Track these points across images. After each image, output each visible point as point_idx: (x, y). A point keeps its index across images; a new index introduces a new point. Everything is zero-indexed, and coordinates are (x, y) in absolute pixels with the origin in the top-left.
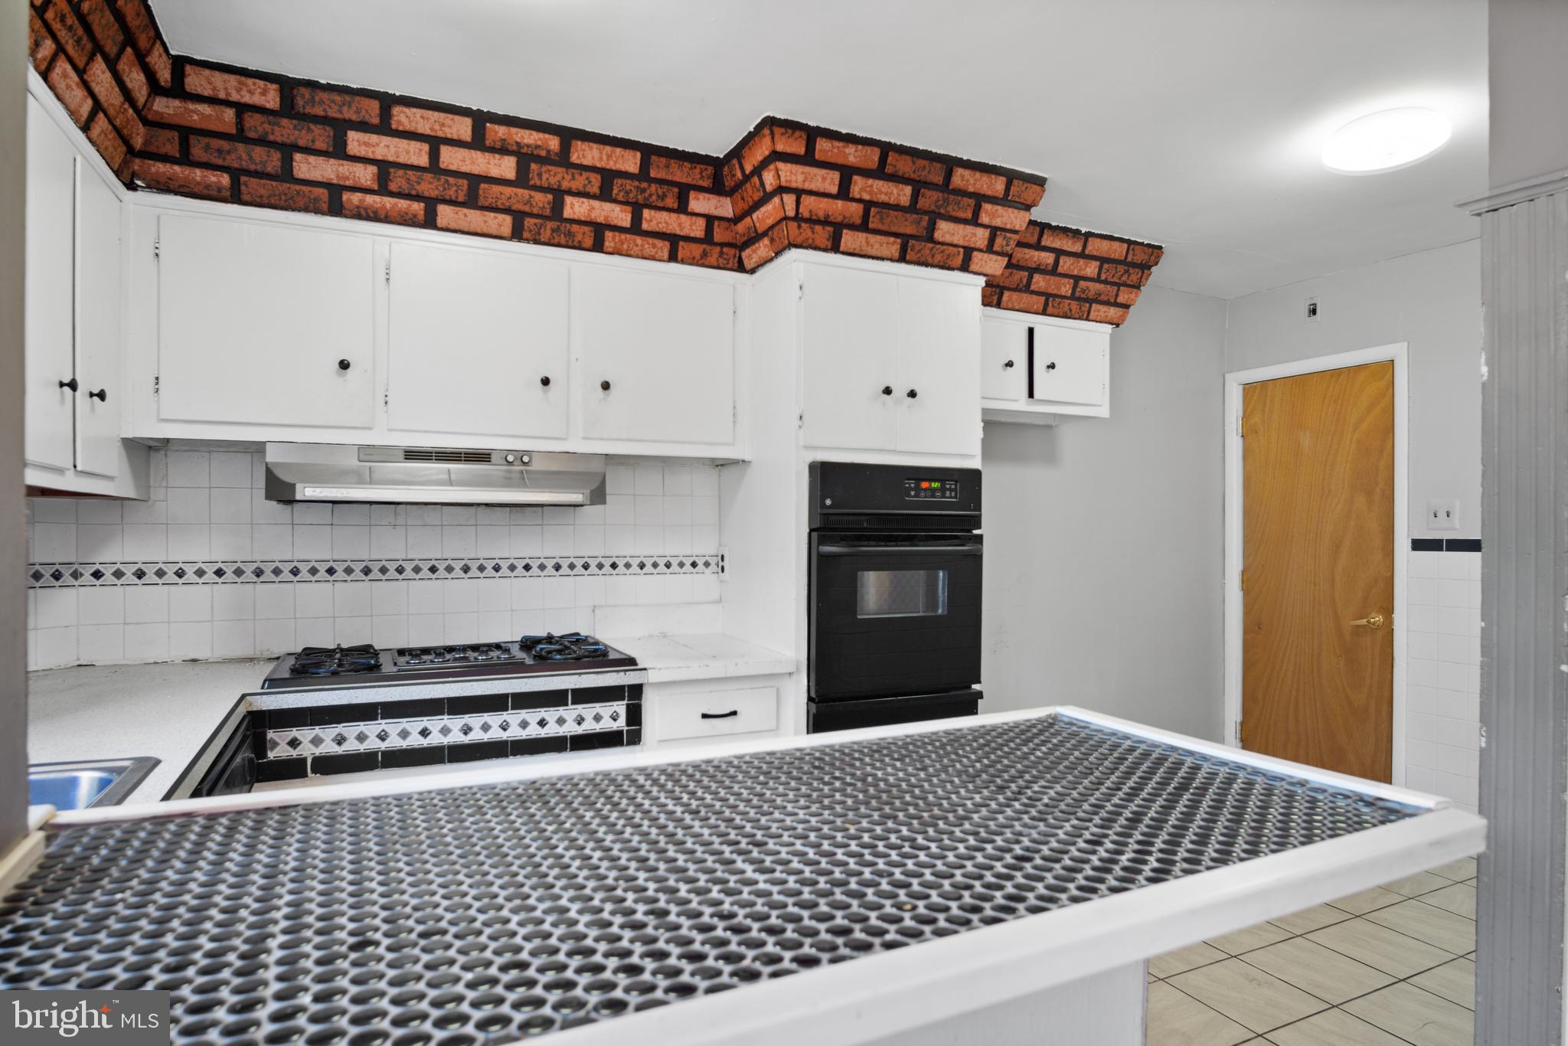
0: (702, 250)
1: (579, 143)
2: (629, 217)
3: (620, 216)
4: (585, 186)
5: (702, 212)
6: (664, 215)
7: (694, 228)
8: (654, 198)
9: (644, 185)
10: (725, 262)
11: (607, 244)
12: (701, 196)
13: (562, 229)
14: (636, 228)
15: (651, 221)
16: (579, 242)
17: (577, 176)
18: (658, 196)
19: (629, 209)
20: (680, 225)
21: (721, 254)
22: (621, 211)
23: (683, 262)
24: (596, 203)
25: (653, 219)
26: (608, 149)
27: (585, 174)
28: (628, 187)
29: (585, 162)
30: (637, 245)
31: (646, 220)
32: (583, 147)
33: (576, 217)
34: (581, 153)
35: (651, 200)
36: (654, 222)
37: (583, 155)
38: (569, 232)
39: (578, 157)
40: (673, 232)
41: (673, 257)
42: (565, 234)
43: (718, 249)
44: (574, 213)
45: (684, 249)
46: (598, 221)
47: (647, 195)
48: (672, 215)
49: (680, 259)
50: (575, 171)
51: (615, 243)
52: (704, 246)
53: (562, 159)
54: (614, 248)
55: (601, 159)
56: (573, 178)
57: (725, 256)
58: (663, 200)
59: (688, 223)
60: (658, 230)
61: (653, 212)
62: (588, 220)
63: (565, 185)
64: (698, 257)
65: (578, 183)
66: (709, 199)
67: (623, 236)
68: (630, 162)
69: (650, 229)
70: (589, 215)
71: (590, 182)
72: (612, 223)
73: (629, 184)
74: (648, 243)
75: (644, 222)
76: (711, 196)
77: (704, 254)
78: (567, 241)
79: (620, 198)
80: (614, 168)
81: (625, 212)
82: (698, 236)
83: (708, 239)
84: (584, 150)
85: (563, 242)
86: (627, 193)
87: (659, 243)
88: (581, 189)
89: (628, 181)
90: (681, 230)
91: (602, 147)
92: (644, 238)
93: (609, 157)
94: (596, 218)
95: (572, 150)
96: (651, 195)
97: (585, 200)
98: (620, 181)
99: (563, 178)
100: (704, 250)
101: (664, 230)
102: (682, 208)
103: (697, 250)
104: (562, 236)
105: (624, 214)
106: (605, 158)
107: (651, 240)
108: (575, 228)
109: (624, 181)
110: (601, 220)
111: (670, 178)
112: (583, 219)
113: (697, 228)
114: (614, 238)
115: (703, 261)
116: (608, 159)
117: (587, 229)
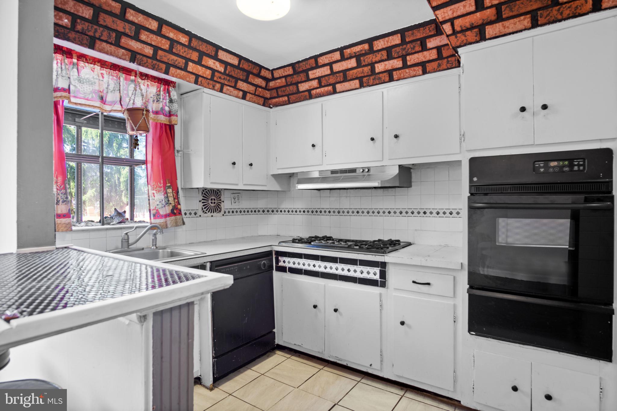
0: (437, 64)
1: (375, 42)
2: (401, 62)
3: (397, 63)
4: (381, 57)
5: (434, 46)
6: (416, 55)
7: (431, 55)
8: (410, 50)
9: (405, 46)
10: (451, 65)
11: (394, 77)
12: (431, 39)
13: (376, 77)
14: (405, 66)
15: (410, 60)
16: (384, 80)
17: (377, 55)
18: (412, 48)
19: (400, 59)
20: (424, 57)
21: (448, 62)
22: (397, 61)
23: (429, 72)
24: (387, 63)
25: (411, 59)
26: (387, 39)
27: (380, 53)
28: (398, 51)
29: (379, 48)
30: (407, 73)
31: (408, 61)
32: (377, 43)
33: (380, 71)
34: (377, 45)
35: (409, 51)
36: (412, 60)
37: (378, 46)
38: (379, 78)
39: (376, 48)
40: (422, 61)
41: (425, 72)
42: (378, 79)
43: (446, 60)
44: (379, 70)
45: (429, 67)
46: (389, 69)
47: (406, 50)
48: (420, 54)
49: (428, 72)
50: (376, 53)
51: (398, 75)
52: (438, 61)
53: (371, 51)
54: (398, 78)
55: (385, 44)
56: (376, 56)
57: (450, 62)
58: (414, 49)
59: (428, 54)
60: (414, 63)
61: (411, 56)
62: (385, 70)
63: (374, 60)
64: (436, 67)
65: (378, 57)
66: (436, 39)
67: (400, 71)
68: (396, 40)
69: (411, 64)
70: (385, 68)
71: (382, 55)
72: (395, 68)
73: (398, 49)
74: (412, 70)
75: (408, 62)
76: (436, 37)
77: (439, 65)
78: (379, 82)
79: (396, 56)
80: (390, 45)
81: (399, 61)
82: (434, 58)
83: (440, 56)
84: (378, 44)
85: (378, 82)
86: (398, 53)
87: (416, 68)
88: (380, 59)
89: (397, 48)
90: (425, 59)
91: (384, 39)
92: (409, 69)
93: (387, 42)
94: (388, 68)
95: (374, 46)
96: (408, 50)
97: (382, 63)
98: (394, 50)
99: (372, 58)
100: (439, 63)
101: (417, 62)
102: (424, 48)
103: (435, 65)
104: (377, 80)
105: (399, 62)
106: (386, 43)
107: (412, 69)
108: (381, 75)
109: (396, 49)
110: (390, 68)
111: (415, 38)
112: (383, 71)
113: (433, 54)
114: (397, 74)
115: (439, 68)
116: (387, 43)
117: (385, 74)
